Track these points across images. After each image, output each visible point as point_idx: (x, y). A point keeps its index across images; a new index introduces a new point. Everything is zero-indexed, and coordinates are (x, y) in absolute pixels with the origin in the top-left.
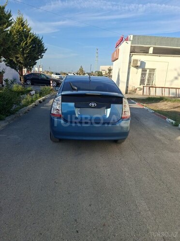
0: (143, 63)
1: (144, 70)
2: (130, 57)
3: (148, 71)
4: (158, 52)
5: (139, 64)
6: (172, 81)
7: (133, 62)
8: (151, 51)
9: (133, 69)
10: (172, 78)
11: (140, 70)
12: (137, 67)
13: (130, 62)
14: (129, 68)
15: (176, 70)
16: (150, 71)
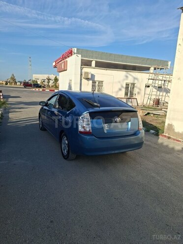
0: (93, 76)
1: (94, 82)
2: (81, 70)
3: (97, 83)
4: (99, 65)
5: (90, 76)
6: (117, 92)
7: (85, 74)
8: (93, 64)
9: (84, 81)
10: (117, 89)
11: (91, 82)
12: (88, 79)
13: (81, 75)
14: (81, 80)
15: (119, 82)
16: (99, 83)
